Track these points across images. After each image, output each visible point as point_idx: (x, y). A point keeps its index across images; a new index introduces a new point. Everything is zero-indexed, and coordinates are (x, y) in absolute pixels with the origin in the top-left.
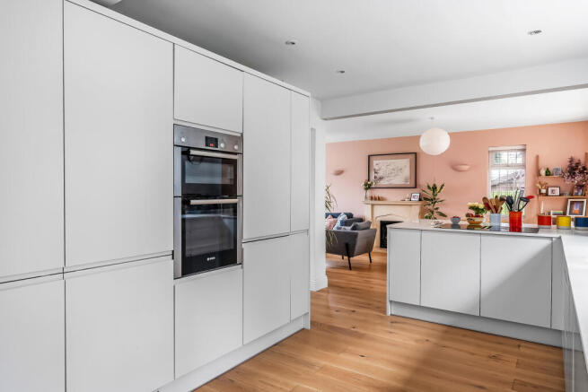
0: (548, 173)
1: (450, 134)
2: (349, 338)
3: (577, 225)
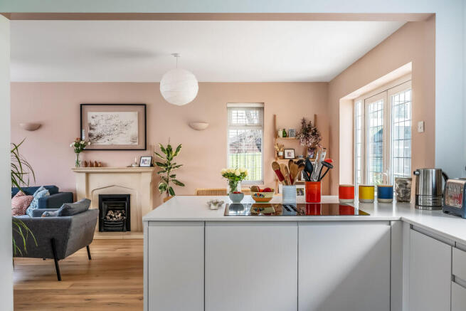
0: (285, 135)
3: (380, 196)
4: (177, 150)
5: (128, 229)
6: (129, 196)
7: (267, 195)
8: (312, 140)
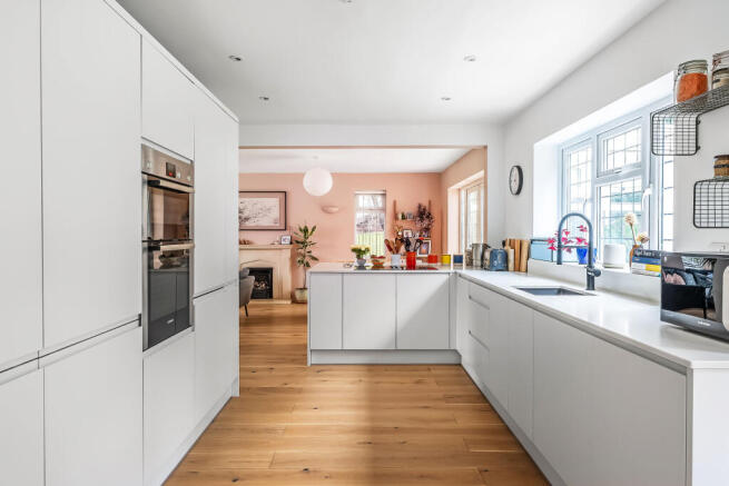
0: (404, 218)
1: (332, 174)
2: (297, 396)
3: (455, 261)
4: (313, 230)
5: (271, 297)
6: (271, 269)
7: (381, 261)
8: (426, 222)
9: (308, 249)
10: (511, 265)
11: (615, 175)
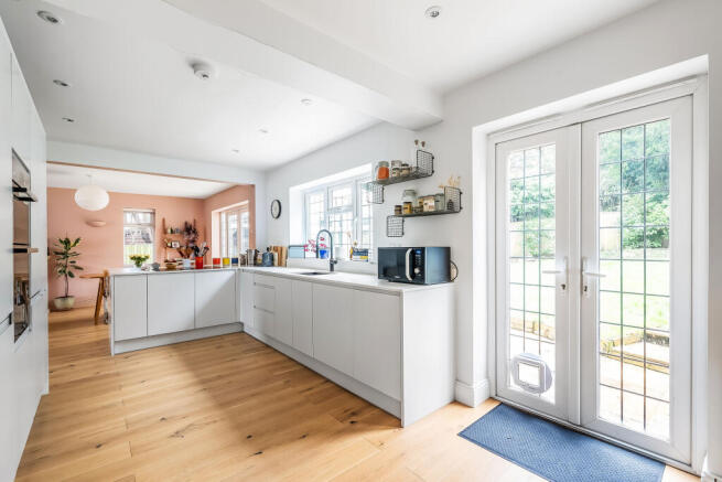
0: (172, 232)
3: (232, 263)
4: (77, 241)
7: (174, 264)
9: (70, 259)
10: (276, 263)
11: (338, 210)
